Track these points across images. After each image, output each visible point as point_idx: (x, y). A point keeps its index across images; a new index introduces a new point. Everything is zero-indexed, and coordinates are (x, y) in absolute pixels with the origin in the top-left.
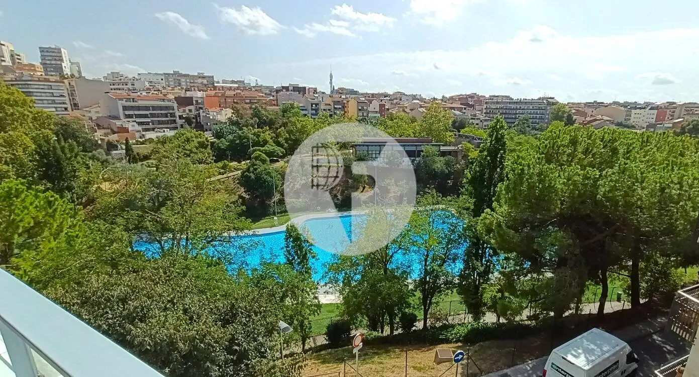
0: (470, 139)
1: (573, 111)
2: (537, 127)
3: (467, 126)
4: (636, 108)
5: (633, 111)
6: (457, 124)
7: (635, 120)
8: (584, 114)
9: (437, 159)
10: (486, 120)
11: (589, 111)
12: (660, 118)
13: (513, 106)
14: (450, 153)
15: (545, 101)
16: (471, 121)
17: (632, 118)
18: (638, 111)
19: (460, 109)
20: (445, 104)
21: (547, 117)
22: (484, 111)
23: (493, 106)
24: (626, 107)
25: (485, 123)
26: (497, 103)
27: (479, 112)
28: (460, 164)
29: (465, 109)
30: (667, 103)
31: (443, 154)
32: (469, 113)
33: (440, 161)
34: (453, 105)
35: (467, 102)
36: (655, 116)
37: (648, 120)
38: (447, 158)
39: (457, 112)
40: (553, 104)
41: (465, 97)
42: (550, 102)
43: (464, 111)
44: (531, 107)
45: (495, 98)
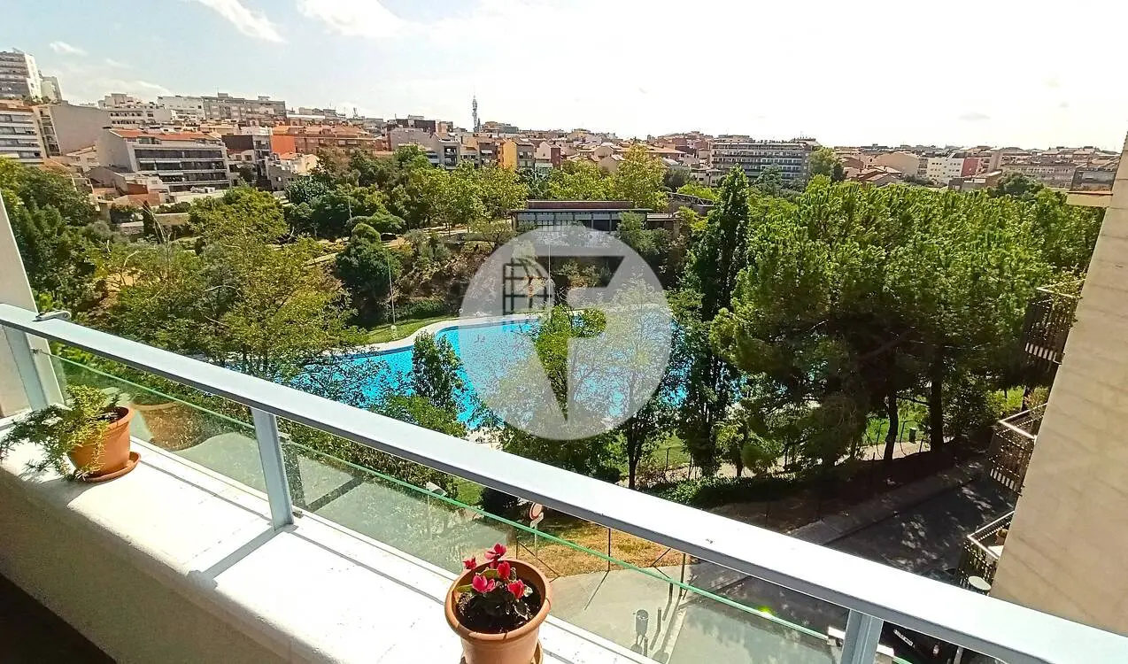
0: (692, 202)
1: (844, 160)
2: (791, 183)
3: (686, 182)
4: (933, 155)
5: (930, 160)
6: (671, 179)
7: (933, 173)
8: (860, 165)
9: (643, 233)
10: (714, 173)
11: (866, 159)
12: (968, 171)
13: (754, 152)
14: (661, 224)
15: (801, 145)
16: (692, 174)
17: (928, 170)
18: (936, 159)
19: (675, 157)
20: (652, 147)
21: (805, 168)
22: (712, 159)
23: (725, 152)
24: (919, 153)
25: (713, 178)
26: (731, 147)
27: (704, 161)
28: (677, 241)
29: (683, 156)
30: (979, 147)
31: (652, 225)
32: (689, 162)
33: (647, 236)
34: (665, 150)
35: (687, 144)
36: (961, 168)
37: (951, 173)
38: (657, 232)
39: (671, 161)
40: (815, 149)
41: (682, 137)
42: (808, 146)
43: (681, 158)
44: (781, 154)
45: (727, 140)
